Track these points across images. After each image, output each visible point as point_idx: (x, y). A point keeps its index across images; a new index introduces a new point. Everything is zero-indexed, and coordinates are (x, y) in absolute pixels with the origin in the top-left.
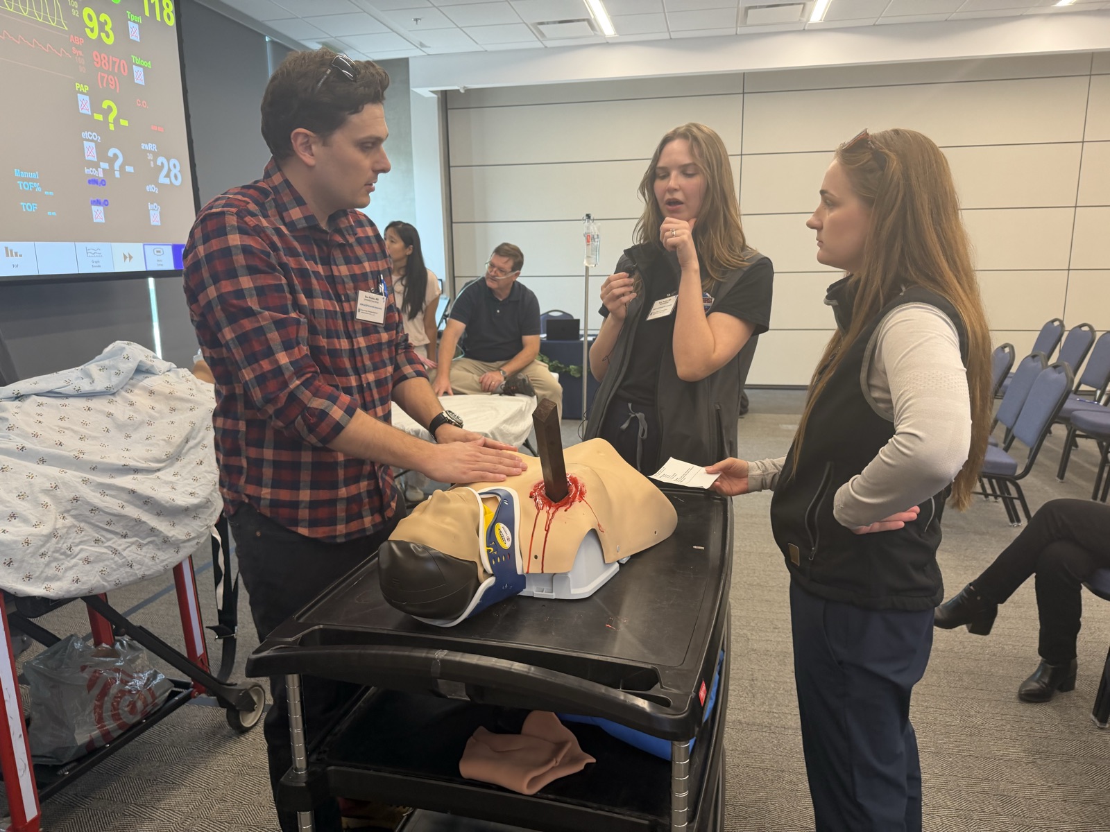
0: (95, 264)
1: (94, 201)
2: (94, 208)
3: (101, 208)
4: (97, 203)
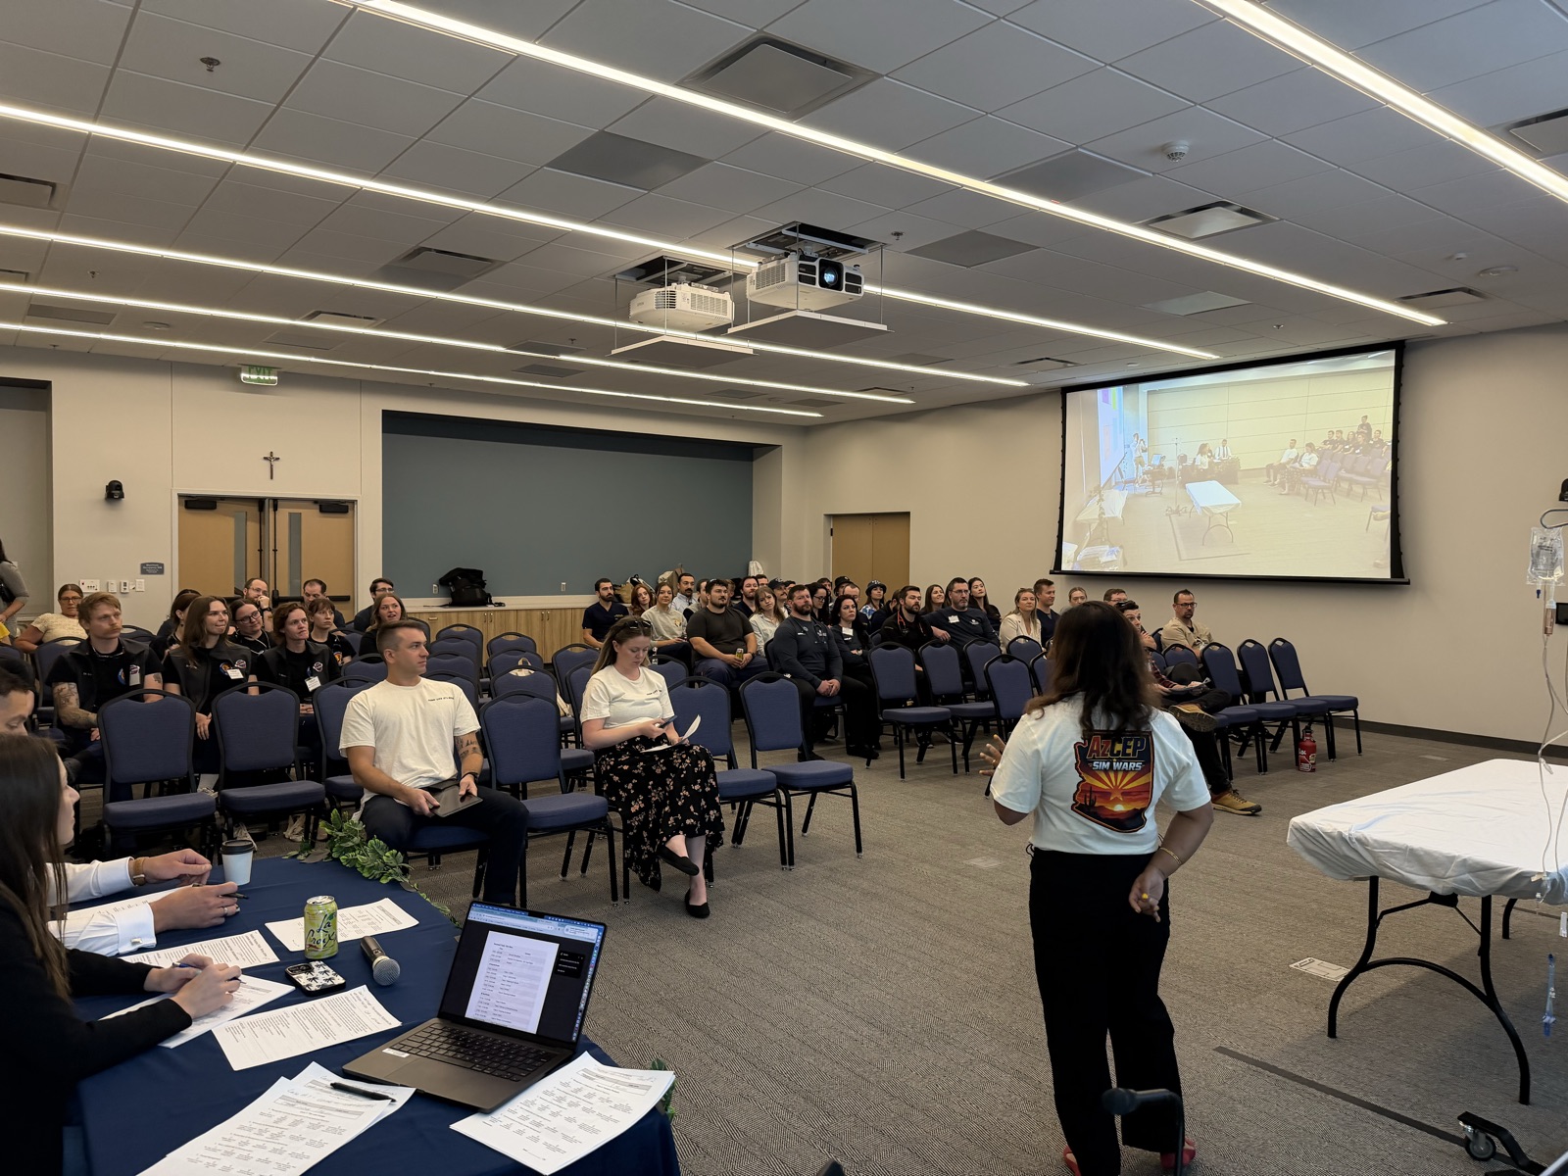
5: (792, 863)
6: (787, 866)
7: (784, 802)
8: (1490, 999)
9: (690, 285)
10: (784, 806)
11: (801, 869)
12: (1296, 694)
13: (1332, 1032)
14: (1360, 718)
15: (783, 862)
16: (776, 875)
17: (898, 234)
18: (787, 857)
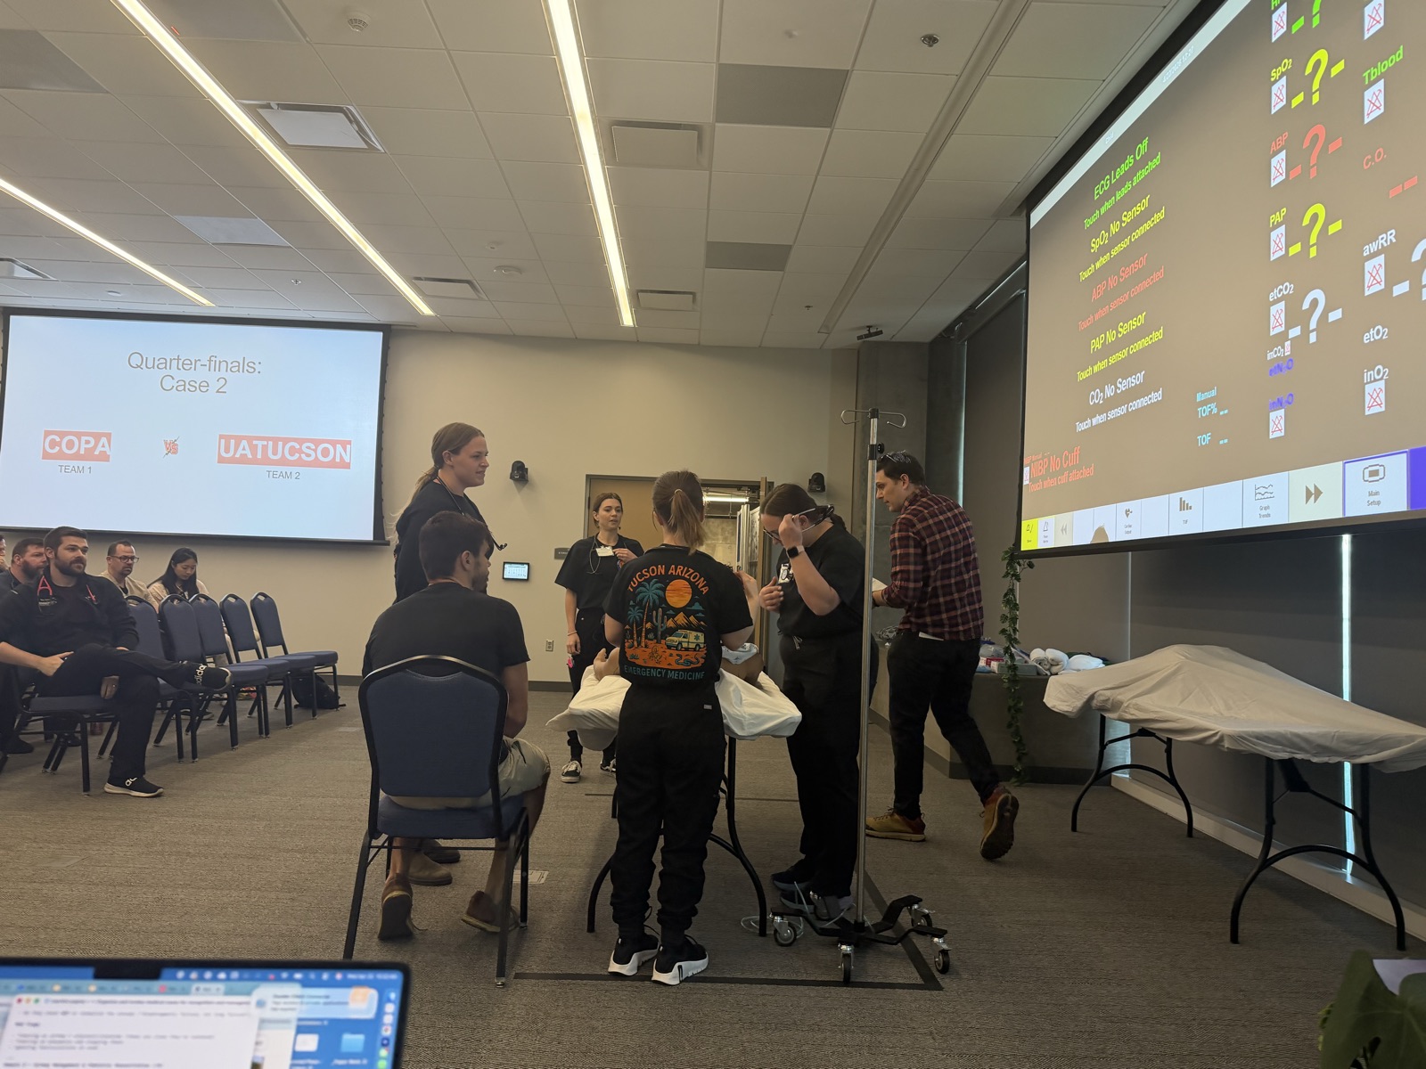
0: (1264, 512)
1: (1274, 403)
2: (1273, 415)
3: (1281, 412)
4: (1278, 404)
8: (736, 850)
12: (275, 652)
13: (591, 928)
14: (338, 674)
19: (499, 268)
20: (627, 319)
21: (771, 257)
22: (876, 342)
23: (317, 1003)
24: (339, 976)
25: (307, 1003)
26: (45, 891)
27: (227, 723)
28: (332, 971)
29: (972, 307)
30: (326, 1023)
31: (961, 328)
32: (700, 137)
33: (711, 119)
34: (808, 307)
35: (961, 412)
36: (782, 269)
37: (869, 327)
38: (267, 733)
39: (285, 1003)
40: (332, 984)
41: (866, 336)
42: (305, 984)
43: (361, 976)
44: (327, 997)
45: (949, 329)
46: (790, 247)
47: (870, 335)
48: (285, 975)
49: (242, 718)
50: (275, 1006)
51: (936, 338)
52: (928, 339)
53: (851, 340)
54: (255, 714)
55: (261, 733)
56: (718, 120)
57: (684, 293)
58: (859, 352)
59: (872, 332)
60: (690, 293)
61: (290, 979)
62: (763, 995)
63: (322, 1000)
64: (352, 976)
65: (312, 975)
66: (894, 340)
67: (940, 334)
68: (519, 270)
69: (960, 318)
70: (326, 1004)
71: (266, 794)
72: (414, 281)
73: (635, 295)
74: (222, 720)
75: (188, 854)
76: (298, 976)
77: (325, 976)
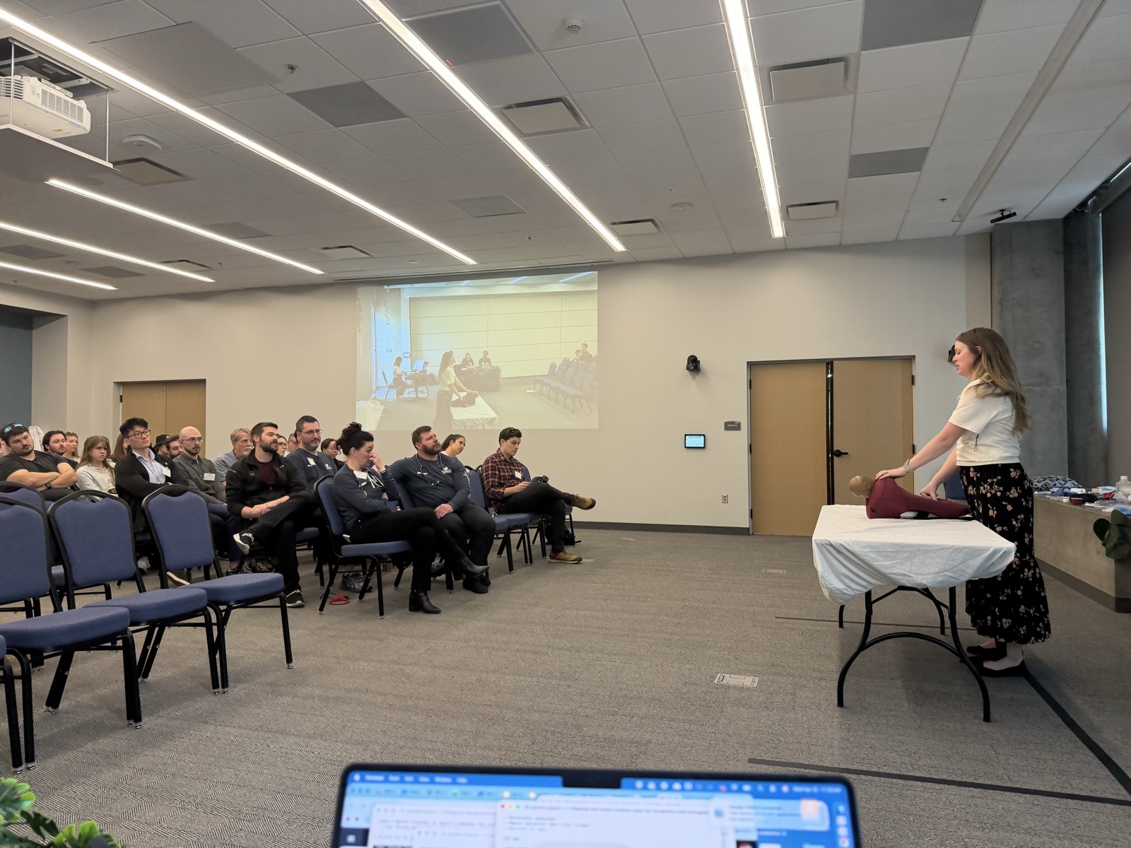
5: (225, 685)
6: (220, 689)
7: (214, 620)
9: (40, 80)
10: (214, 624)
11: (235, 690)
15: (215, 686)
16: (210, 701)
17: (292, 68)
18: (219, 678)
19: (674, 205)
20: (778, 230)
21: (910, 160)
22: (1009, 224)
23: (771, 814)
24: (785, 788)
25: (763, 814)
26: (407, 671)
27: (505, 553)
28: (779, 784)
29: (1107, 181)
30: (784, 834)
31: (1094, 201)
32: (846, 68)
33: (856, 49)
34: (943, 199)
35: (1098, 278)
36: (919, 169)
37: (1002, 211)
38: (531, 562)
39: (742, 814)
40: (779, 796)
41: (999, 219)
42: (756, 795)
43: (807, 789)
44: (779, 808)
45: (1083, 204)
46: (927, 149)
47: (1003, 218)
48: (734, 786)
49: (514, 550)
50: (733, 816)
51: (1070, 213)
52: (1062, 215)
53: (986, 224)
54: (521, 548)
55: (526, 562)
56: (863, 49)
57: (829, 202)
58: (991, 234)
59: (1005, 215)
60: (833, 202)
61: (740, 791)
62: (972, 797)
63: (775, 812)
64: (798, 788)
65: (760, 787)
66: (1025, 220)
67: (1075, 210)
68: (690, 205)
69: (1095, 193)
70: (780, 815)
71: (537, 606)
72: (612, 225)
73: (786, 209)
74: (500, 553)
75: (493, 648)
76: (747, 787)
77: (773, 788)
